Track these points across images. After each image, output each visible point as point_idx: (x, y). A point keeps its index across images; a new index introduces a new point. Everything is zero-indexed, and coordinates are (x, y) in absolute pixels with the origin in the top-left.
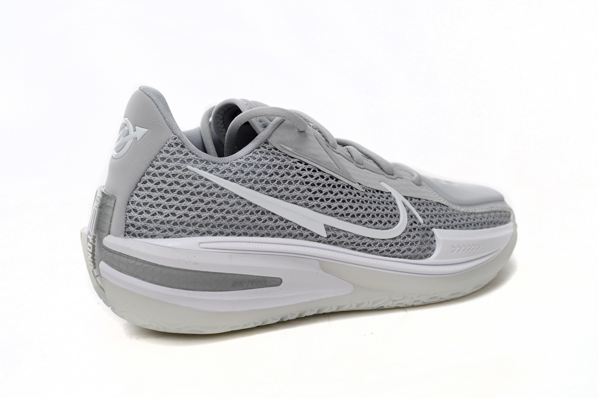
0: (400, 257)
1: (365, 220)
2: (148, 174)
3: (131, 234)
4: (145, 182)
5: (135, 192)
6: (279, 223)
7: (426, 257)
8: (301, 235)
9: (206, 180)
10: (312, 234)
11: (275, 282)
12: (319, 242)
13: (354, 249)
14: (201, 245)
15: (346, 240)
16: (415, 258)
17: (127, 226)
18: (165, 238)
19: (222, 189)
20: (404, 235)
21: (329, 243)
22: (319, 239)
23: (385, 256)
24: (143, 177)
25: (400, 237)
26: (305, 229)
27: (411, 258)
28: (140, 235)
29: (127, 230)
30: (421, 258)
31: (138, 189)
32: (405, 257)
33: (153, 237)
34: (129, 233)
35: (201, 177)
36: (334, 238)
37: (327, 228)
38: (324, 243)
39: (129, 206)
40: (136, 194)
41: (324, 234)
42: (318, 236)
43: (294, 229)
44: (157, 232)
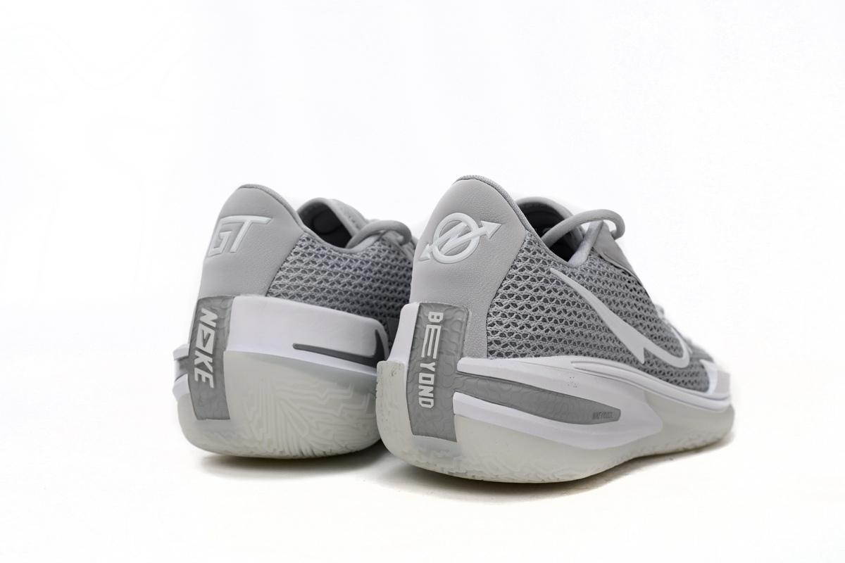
2: (511, 277)
3: (496, 353)
4: (508, 288)
5: (497, 300)
17: (490, 343)
18: (536, 356)
19: (581, 297)
24: (505, 282)
28: (508, 354)
29: (491, 349)
31: (499, 296)
33: (523, 355)
34: (491, 353)
35: (563, 282)
37: (647, 353)
39: (490, 319)
40: (497, 303)
41: (642, 360)
44: (528, 350)
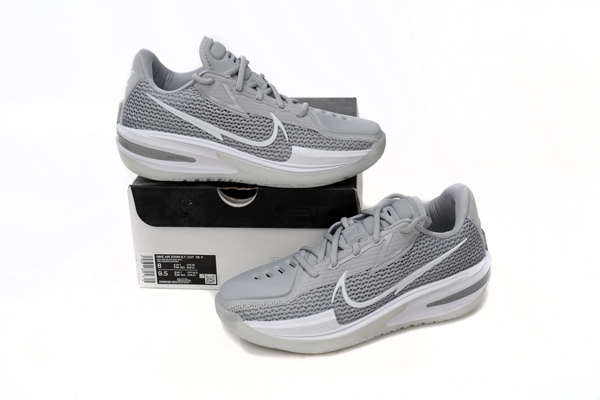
0: (267, 159)
1: (245, 134)
6: (195, 129)
7: (284, 160)
8: (208, 137)
9: (155, 102)
10: (215, 138)
11: (192, 160)
12: (219, 143)
13: (240, 150)
14: (150, 135)
15: (234, 144)
16: (277, 160)
19: (162, 108)
20: (271, 146)
21: (225, 144)
22: (218, 141)
23: (258, 156)
25: (267, 147)
26: (210, 135)
27: (273, 160)
30: (280, 161)
32: (270, 159)
35: (152, 100)
36: (227, 142)
37: (223, 136)
38: (222, 144)
41: (222, 139)
42: (218, 140)
43: (203, 133)
